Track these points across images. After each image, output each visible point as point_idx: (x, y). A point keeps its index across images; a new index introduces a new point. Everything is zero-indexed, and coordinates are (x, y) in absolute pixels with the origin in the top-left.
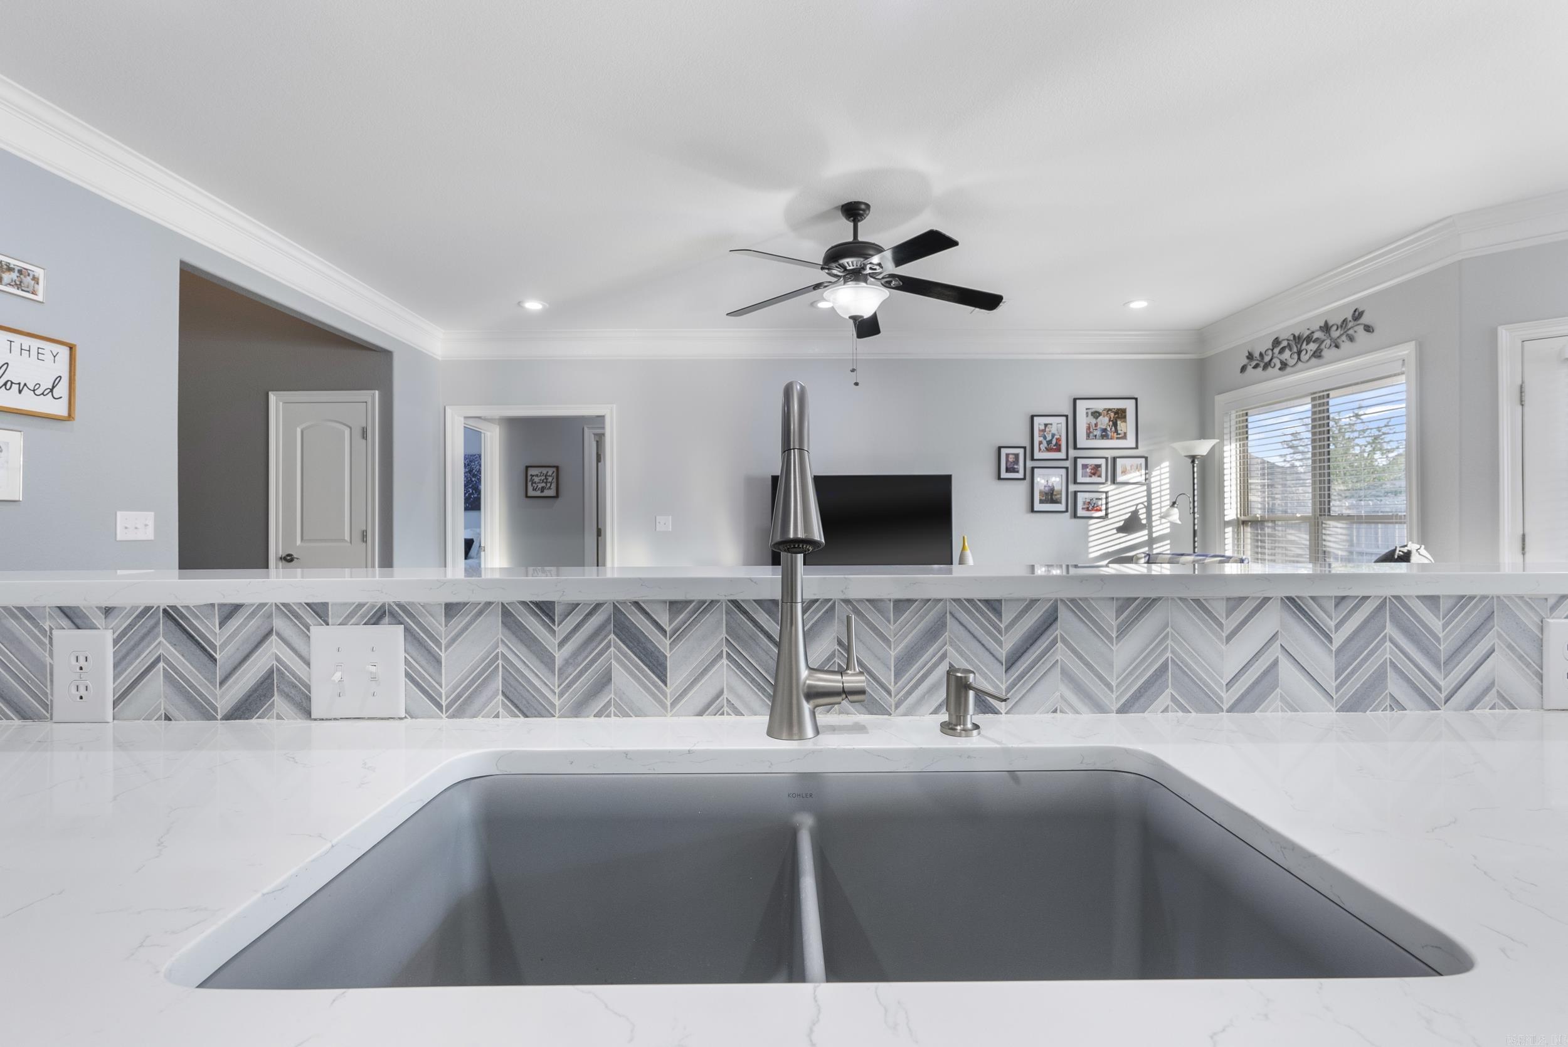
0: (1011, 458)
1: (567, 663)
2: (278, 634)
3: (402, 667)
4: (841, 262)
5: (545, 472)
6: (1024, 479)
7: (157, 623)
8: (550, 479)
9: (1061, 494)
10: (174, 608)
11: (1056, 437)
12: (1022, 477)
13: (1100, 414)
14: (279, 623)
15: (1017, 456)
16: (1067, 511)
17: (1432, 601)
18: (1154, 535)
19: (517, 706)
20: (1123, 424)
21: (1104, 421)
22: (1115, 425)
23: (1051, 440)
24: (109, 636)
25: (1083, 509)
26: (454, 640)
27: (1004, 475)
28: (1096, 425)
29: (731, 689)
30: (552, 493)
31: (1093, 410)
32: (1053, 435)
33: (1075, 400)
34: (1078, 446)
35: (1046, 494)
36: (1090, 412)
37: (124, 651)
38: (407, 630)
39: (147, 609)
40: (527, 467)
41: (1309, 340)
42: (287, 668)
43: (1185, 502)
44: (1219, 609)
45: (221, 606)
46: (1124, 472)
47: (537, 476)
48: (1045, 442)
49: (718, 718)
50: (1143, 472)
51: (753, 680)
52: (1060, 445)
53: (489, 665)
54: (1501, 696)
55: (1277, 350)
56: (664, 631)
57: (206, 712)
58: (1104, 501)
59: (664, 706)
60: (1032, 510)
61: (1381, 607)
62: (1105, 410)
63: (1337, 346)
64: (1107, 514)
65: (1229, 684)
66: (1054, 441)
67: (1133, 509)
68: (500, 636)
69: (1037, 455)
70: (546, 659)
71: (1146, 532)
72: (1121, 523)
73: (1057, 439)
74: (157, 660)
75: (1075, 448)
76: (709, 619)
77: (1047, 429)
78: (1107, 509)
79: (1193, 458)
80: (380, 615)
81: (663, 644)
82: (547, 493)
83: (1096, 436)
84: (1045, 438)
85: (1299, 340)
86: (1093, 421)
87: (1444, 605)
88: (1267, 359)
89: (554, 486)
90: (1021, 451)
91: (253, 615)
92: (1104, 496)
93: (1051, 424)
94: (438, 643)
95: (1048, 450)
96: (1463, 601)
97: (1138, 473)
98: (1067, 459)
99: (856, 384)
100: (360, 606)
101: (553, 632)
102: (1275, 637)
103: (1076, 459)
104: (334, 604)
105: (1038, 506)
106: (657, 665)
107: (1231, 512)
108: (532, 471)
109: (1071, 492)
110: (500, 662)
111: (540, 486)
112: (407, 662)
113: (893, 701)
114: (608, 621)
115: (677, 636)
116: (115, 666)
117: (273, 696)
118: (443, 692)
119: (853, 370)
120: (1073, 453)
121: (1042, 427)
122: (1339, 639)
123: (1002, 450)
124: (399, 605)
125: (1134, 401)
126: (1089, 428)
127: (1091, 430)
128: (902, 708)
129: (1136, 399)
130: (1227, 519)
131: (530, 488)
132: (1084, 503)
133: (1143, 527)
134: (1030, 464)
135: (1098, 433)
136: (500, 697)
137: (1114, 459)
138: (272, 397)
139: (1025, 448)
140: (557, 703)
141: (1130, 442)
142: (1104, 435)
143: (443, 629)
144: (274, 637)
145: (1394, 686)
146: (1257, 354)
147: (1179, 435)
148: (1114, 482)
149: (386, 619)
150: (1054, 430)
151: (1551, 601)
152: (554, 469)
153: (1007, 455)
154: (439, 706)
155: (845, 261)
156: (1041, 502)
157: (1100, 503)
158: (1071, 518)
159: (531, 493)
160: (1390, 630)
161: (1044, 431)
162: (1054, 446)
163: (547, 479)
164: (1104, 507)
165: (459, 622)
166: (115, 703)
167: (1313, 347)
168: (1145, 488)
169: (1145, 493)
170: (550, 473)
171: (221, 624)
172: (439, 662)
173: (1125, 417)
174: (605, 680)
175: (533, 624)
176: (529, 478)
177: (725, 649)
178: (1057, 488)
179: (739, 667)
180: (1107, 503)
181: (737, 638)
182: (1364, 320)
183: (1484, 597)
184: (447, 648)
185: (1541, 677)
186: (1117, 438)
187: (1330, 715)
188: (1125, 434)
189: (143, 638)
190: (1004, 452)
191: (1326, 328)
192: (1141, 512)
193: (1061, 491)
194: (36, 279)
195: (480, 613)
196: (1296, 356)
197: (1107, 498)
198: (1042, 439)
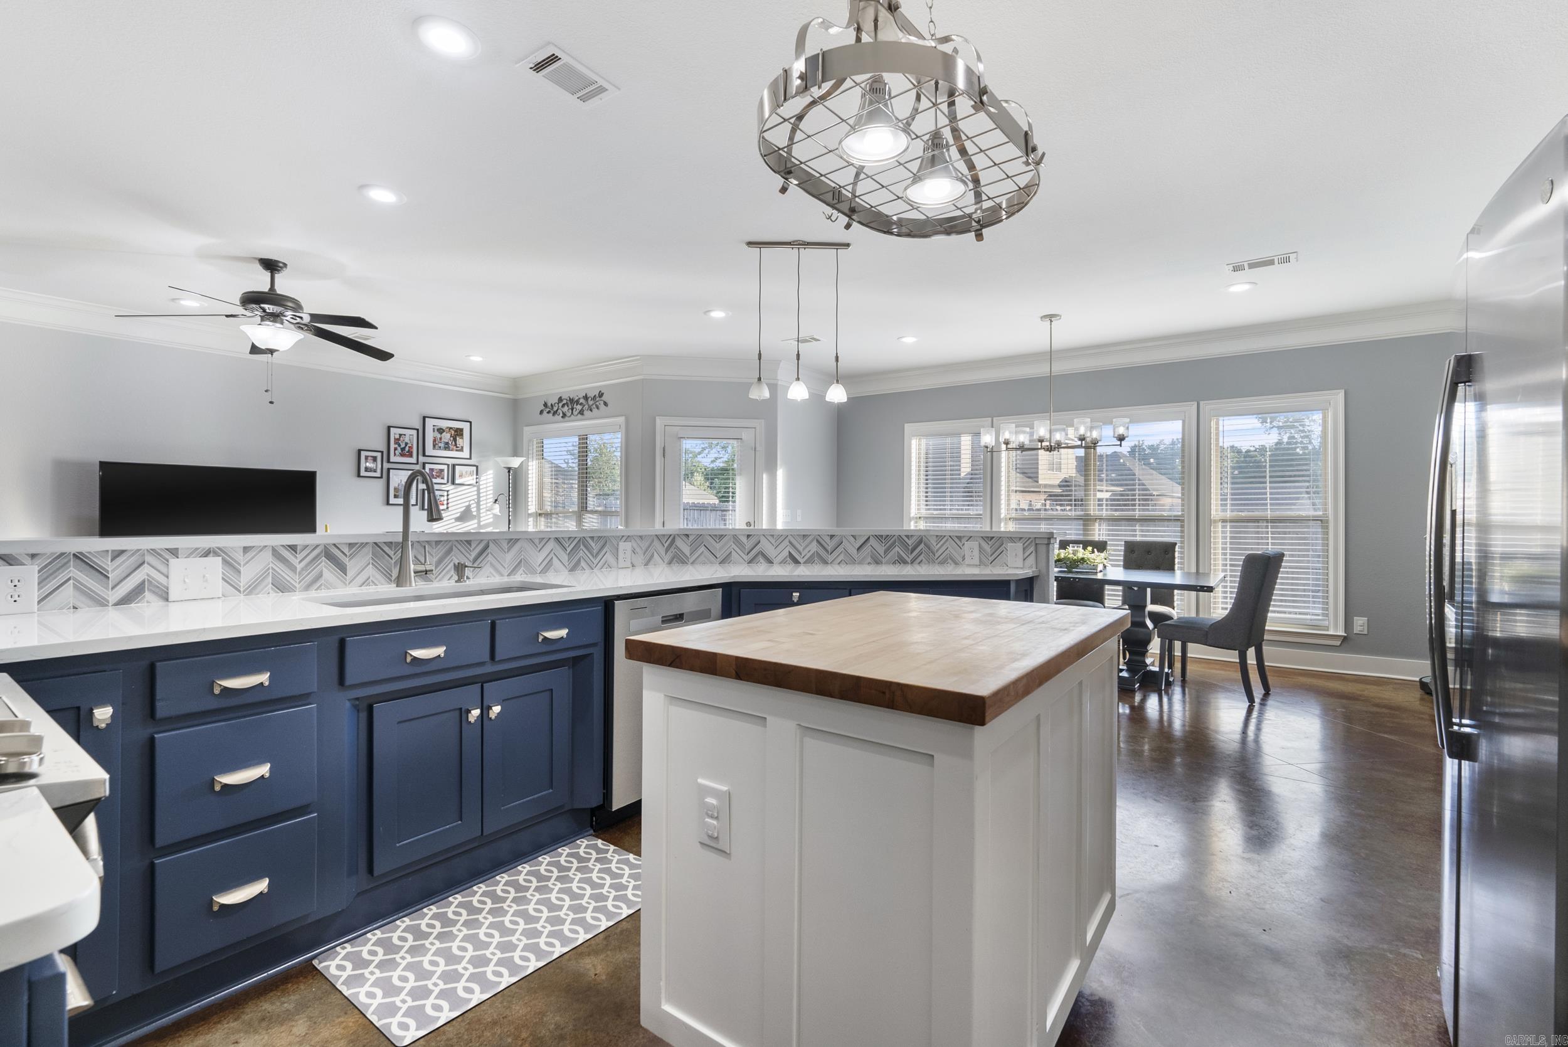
0: (370, 460)
1: (303, 569)
2: (148, 564)
3: (221, 575)
4: (262, 305)
6: (381, 477)
7: (70, 560)
10: (81, 553)
11: (408, 445)
12: (379, 476)
13: (444, 431)
14: (148, 558)
15: (375, 458)
16: (417, 505)
17: (592, 538)
18: (482, 523)
19: (278, 589)
20: (461, 440)
21: (446, 437)
22: (455, 440)
23: (405, 448)
24: (37, 568)
26: (247, 563)
27: (363, 474)
28: (441, 439)
29: (373, 576)
31: (438, 428)
32: (406, 444)
33: (424, 418)
34: (427, 454)
35: (400, 490)
36: (436, 428)
37: (45, 576)
38: (224, 560)
39: (62, 554)
41: (577, 402)
42: (153, 579)
43: (503, 499)
44: (537, 541)
45: (113, 551)
46: (461, 476)
48: (399, 449)
49: (368, 587)
50: (475, 477)
51: (382, 572)
52: (412, 452)
53: (265, 572)
54: (608, 565)
55: (561, 405)
56: (346, 555)
57: (102, 603)
58: (446, 498)
59: (346, 585)
60: (388, 503)
61: (579, 540)
62: (447, 428)
63: (591, 410)
64: (447, 508)
65: (539, 565)
66: (407, 449)
67: (467, 504)
68: (271, 560)
69: (393, 459)
70: (293, 568)
71: (476, 521)
72: (458, 515)
73: (409, 447)
74: (69, 579)
75: (424, 455)
76: (365, 550)
77: (401, 439)
78: (448, 504)
79: (509, 469)
81: (345, 560)
83: (440, 447)
84: (399, 445)
85: (572, 402)
86: (439, 436)
88: (555, 409)
90: (378, 455)
91: (133, 555)
92: (446, 493)
93: (405, 435)
94: (239, 564)
95: (402, 455)
96: (600, 537)
97: (471, 478)
98: (417, 463)
99: (271, 403)
100: (197, 549)
101: (296, 557)
102: (552, 550)
103: (424, 464)
104: (182, 549)
105: (392, 500)
106: (343, 569)
107: (532, 508)
109: (420, 490)
110: (271, 570)
112: (223, 573)
113: (434, 577)
114: (322, 552)
115: (352, 556)
116: (39, 584)
117: (144, 592)
118: (242, 585)
119: (266, 391)
120: (422, 459)
121: (397, 437)
122: (569, 550)
123: (362, 452)
124: (219, 548)
125: (469, 423)
126: (435, 441)
127: (437, 442)
128: (438, 579)
129: (471, 422)
130: (530, 512)
133: (474, 517)
134: (386, 466)
135: (442, 445)
136: (271, 585)
137: (454, 466)
139: (382, 452)
140: (297, 586)
141: (466, 453)
142: (447, 447)
143: (242, 558)
144: (146, 565)
145: (583, 564)
146: (549, 405)
147: (500, 453)
148: (453, 483)
149: (211, 554)
150: (407, 440)
151: (620, 538)
153: (366, 457)
154: (239, 591)
155: (266, 306)
156: (395, 497)
157: (442, 499)
160: (582, 547)
161: (398, 439)
162: (407, 453)
164: (445, 502)
165: (250, 555)
166: (39, 602)
167: (579, 407)
168: (475, 488)
169: (476, 493)
171: (112, 560)
172: (240, 572)
173: (462, 435)
174: (320, 575)
175: (287, 554)
177: (371, 561)
179: (376, 567)
180: (448, 500)
181: (376, 557)
182: (604, 398)
183: (604, 537)
184: (244, 565)
186: (457, 450)
187: (567, 572)
188: (462, 447)
189: (58, 569)
190: (363, 454)
191: (586, 398)
192: (472, 506)
195: (261, 550)
196: (570, 411)
197: (448, 495)
198: (397, 446)
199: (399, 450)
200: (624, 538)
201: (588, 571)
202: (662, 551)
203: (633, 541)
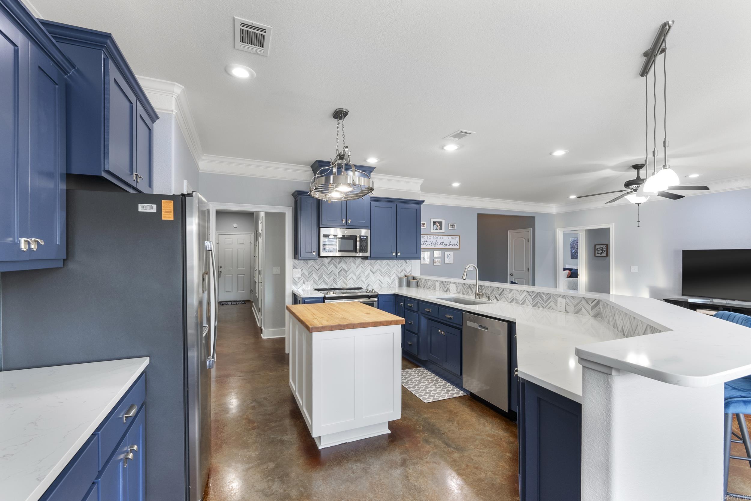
5: (602, 247)
8: (604, 249)
17: (544, 293)
24: (439, 283)
30: (605, 255)
40: (595, 245)
44: (520, 292)
47: (599, 248)
54: (552, 308)
65: (521, 301)
80: (454, 283)
82: (603, 255)
87: (545, 294)
89: (605, 252)
96: (547, 294)
99: (638, 226)
102: (525, 296)
104: (452, 282)
108: (597, 247)
111: (600, 252)
119: (638, 221)
122: (533, 297)
131: (596, 253)
138: (508, 232)
145: (539, 304)
151: (559, 295)
152: (606, 246)
159: (597, 255)
160: (538, 296)
163: (603, 249)
170: (604, 247)
175: (463, 285)
176: (596, 249)
183: (550, 294)
184: (458, 287)
185: (557, 306)
187: (531, 307)
194: (454, 226)
200: (561, 296)
201: (541, 309)
202: (589, 309)
203: (566, 298)
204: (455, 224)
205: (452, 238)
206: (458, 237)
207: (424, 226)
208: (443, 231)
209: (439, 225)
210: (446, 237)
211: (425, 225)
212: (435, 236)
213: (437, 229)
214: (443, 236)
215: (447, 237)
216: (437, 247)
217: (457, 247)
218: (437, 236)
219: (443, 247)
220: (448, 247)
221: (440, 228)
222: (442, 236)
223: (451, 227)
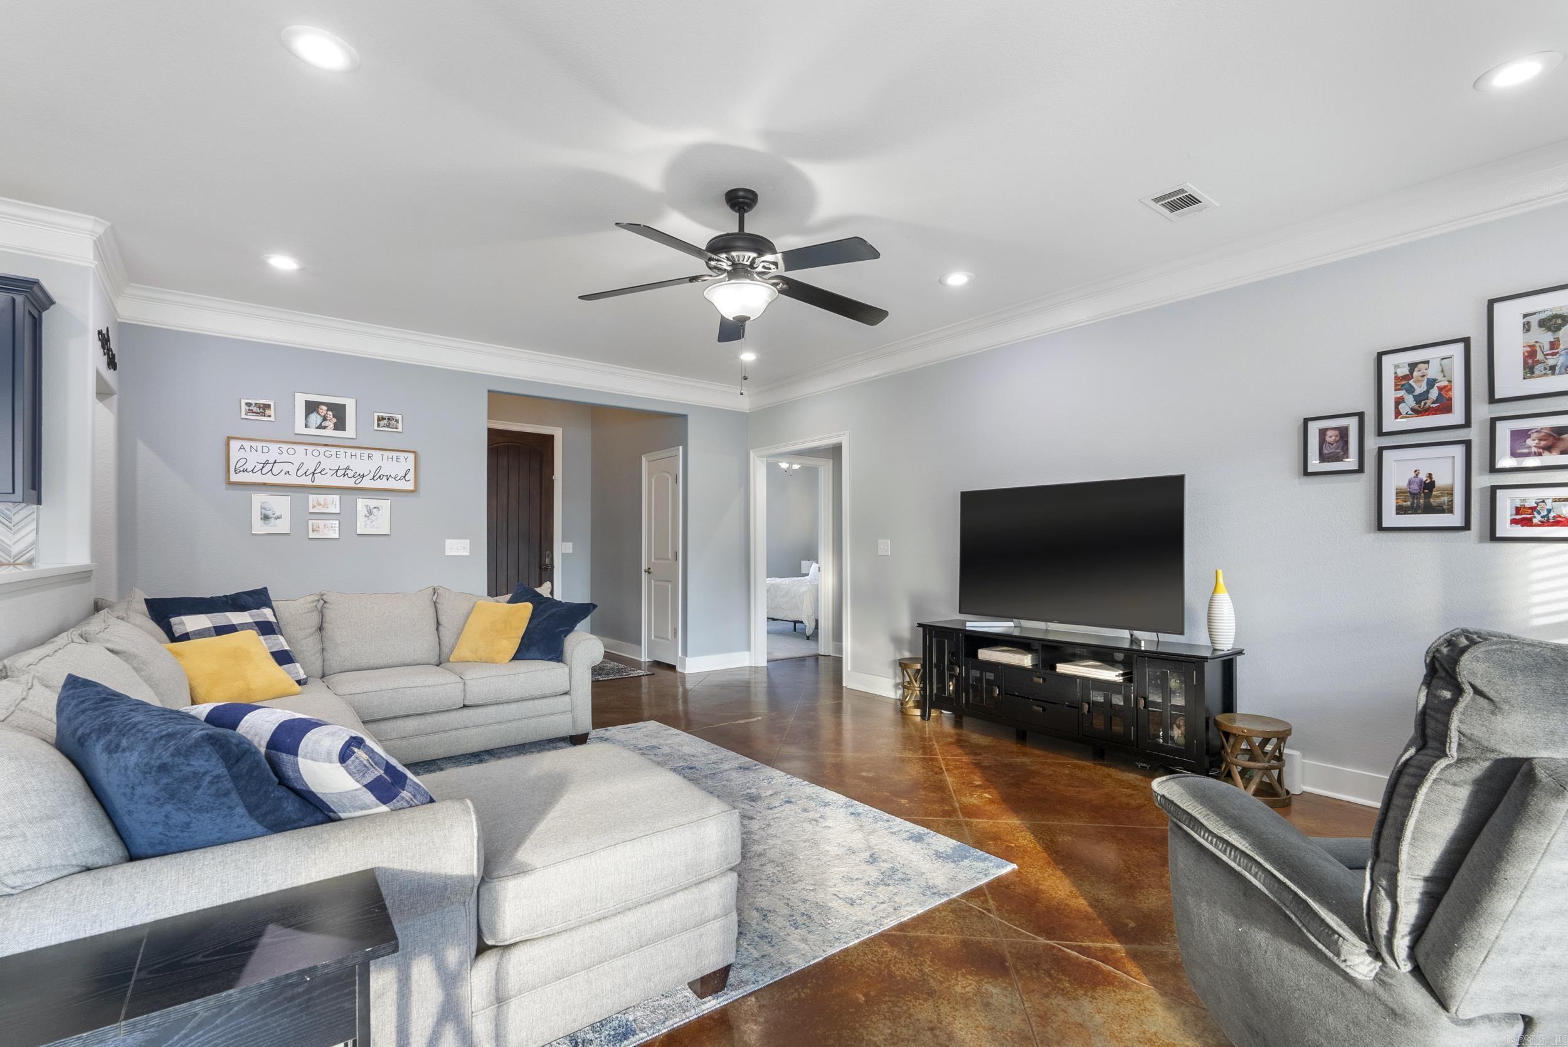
0: (1331, 436)
6: (1361, 470)
9: (1452, 494)
11: (1437, 385)
12: (1356, 467)
13: (1563, 321)
15: (1343, 432)
16: (1467, 527)
23: (1427, 392)
25: (1514, 522)
27: (1314, 464)
28: (1552, 346)
31: (1543, 316)
32: (1432, 384)
33: (1489, 304)
34: (1500, 395)
35: (1414, 495)
36: (1534, 321)
48: (1408, 399)
52: (1450, 399)
60: (1380, 530)
66: (1434, 394)
69: (1390, 423)
73: (1440, 389)
75: (1491, 399)
77: (1415, 374)
83: (1553, 368)
84: (1410, 390)
86: (1546, 338)
90: (1352, 423)
93: (1427, 362)
95: (1417, 412)
98: (1468, 425)
103: (1492, 422)
105: (1391, 518)
109: (1482, 490)
120: (1484, 411)
121: (1405, 371)
123: (1312, 423)
127: (1540, 356)
132: (1518, 510)
138: (643, 459)
139: (1361, 416)
150: (1433, 372)
153: (1323, 433)
156: (1401, 510)
158: (1481, 540)
161: (1407, 377)
162: (1434, 402)
178: (1441, 481)
190: (1314, 428)
193: (1452, 489)
194: (397, 421)
198: (1402, 393)
199: (1410, 401)
204: (399, 417)
205: (385, 457)
206: (411, 456)
207: (267, 412)
208: (350, 431)
209: (330, 413)
210: (358, 452)
211: (272, 412)
212: (311, 448)
213: (325, 428)
214: (349, 451)
215: (367, 452)
216: (320, 480)
217: (410, 486)
218: (322, 449)
219: (349, 482)
220: (366, 483)
221: (335, 424)
222: (342, 450)
223: (382, 423)
